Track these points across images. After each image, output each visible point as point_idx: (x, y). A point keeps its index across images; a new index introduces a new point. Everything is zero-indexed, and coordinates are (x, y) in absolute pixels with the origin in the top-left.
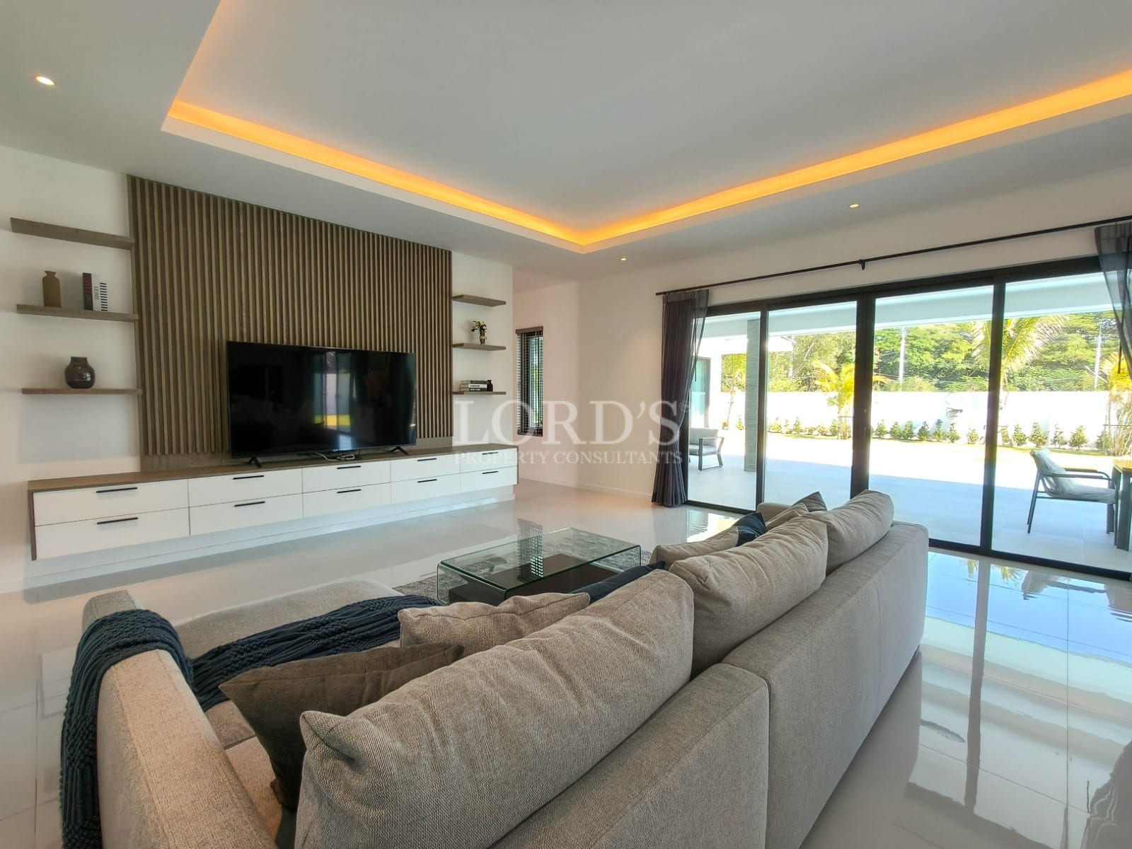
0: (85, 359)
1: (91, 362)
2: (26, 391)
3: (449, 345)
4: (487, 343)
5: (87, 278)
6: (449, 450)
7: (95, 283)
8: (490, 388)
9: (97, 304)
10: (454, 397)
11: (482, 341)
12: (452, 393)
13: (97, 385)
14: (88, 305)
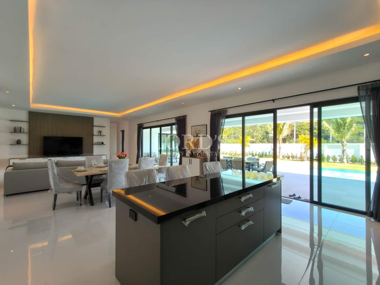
0: (20, 140)
1: (21, 140)
2: (10, 145)
3: (93, 135)
4: (102, 134)
5: (21, 127)
6: (93, 155)
7: (22, 128)
8: (103, 143)
9: (22, 131)
10: (94, 145)
11: (101, 134)
12: (93, 145)
13: (21, 143)
14: (21, 132)
